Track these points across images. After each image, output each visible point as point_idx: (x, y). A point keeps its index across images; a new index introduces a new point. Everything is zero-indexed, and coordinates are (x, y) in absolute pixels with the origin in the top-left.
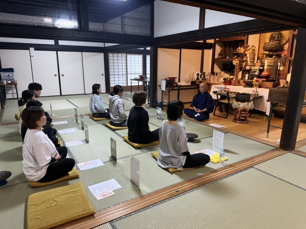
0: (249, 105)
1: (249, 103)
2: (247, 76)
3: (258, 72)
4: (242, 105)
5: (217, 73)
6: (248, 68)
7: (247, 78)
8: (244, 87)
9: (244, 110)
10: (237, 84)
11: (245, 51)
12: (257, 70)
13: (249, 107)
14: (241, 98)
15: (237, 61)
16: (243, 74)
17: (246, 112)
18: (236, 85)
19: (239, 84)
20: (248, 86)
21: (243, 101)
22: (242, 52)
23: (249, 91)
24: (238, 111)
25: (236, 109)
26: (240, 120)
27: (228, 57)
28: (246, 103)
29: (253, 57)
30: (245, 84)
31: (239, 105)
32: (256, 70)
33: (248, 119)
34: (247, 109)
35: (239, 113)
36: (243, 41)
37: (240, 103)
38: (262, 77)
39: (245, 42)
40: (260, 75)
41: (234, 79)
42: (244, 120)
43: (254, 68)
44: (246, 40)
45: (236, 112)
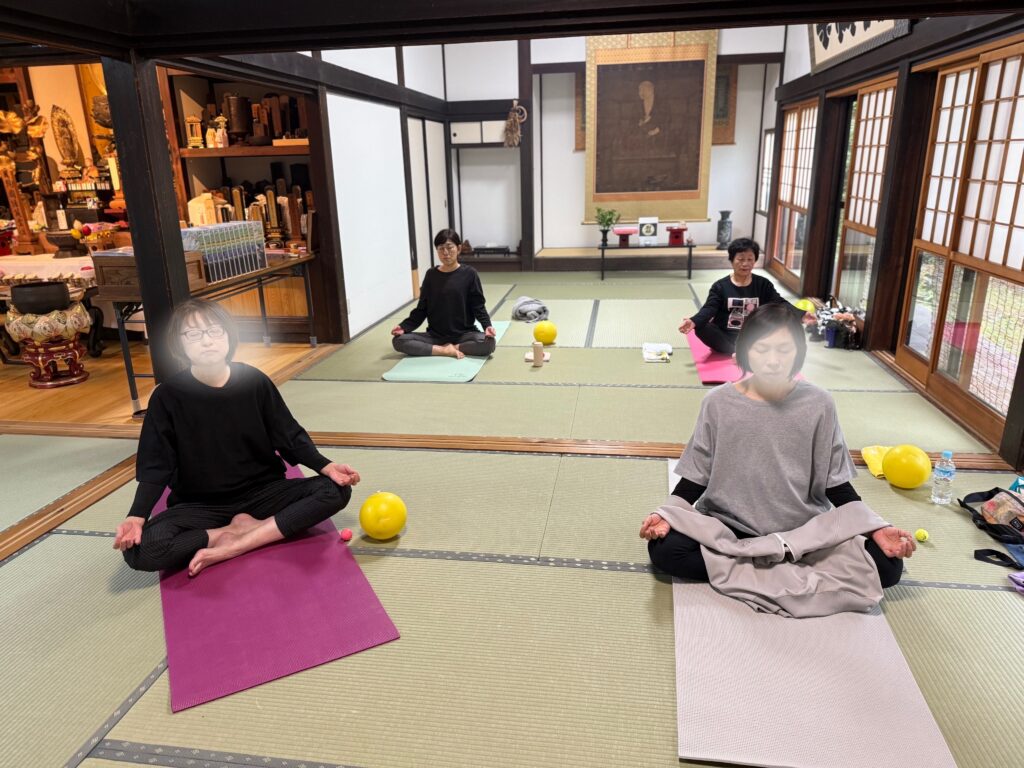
0: (68, 320)
1: (68, 313)
2: (61, 214)
3: (96, 199)
4: (43, 324)
6: (58, 187)
7: (63, 223)
8: (56, 257)
9: (57, 340)
10: (31, 248)
11: (25, 129)
12: (90, 194)
13: (69, 325)
14: (31, 299)
15: (9, 162)
16: (48, 209)
17: (67, 345)
18: (29, 254)
19: (35, 245)
20: (69, 253)
21: (43, 310)
22: (17, 131)
23: (72, 267)
24: (37, 348)
25: (26, 341)
26: (56, 376)
28: (55, 315)
29: (69, 147)
30: (57, 248)
31: (30, 324)
32: (86, 194)
33: (88, 365)
34: (65, 335)
35: (43, 355)
36: (13, 88)
37: (30, 317)
38: (112, 218)
39: (22, 93)
40: (106, 211)
41: (16, 233)
42: (70, 374)
43: (79, 188)
44: (24, 86)
45: (30, 354)
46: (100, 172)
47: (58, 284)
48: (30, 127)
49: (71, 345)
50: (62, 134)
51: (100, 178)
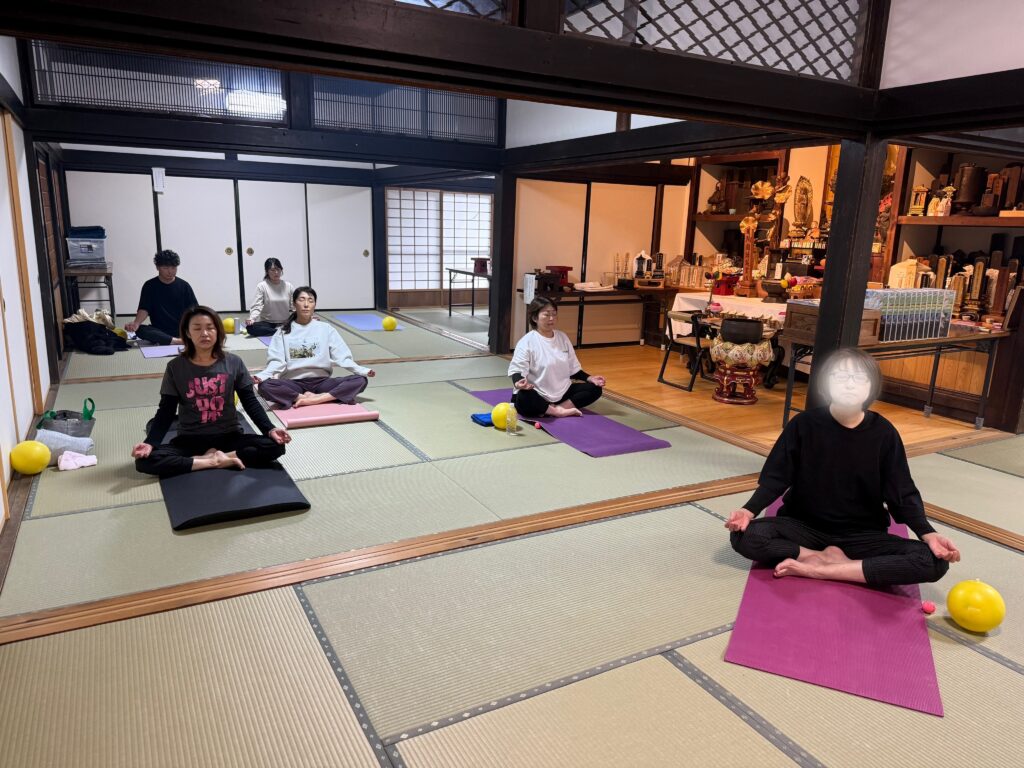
0: (755, 353)
1: (757, 347)
2: (779, 267)
3: (811, 256)
4: (736, 352)
5: (701, 257)
6: (784, 244)
7: (778, 274)
8: (764, 301)
9: (741, 366)
10: (748, 292)
11: (774, 195)
12: (808, 252)
13: (755, 356)
14: (734, 331)
15: (753, 221)
16: (771, 261)
17: (748, 372)
18: (745, 296)
19: (752, 290)
20: (775, 299)
21: (738, 340)
22: (767, 197)
23: (772, 311)
24: (726, 369)
25: (720, 363)
26: (733, 395)
27: (732, 211)
28: (747, 346)
29: (803, 210)
30: (766, 294)
31: (727, 350)
32: (804, 251)
33: (759, 392)
34: (749, 364)
35: (729, 376)
36: (775, 162)
37: (729, 345)
38: (817, 274)
39: (781, 166)
40: (816, 267)
41: (741, 278)
42: (743, 396)
43: (800, 246)
44: (783, 161)
45: (720, 373)
46: (821, 233)
47: (758, 323)
48: (778, 195)
49: (751, 373)
50: (801, 199)
51: (819, 238)
